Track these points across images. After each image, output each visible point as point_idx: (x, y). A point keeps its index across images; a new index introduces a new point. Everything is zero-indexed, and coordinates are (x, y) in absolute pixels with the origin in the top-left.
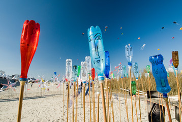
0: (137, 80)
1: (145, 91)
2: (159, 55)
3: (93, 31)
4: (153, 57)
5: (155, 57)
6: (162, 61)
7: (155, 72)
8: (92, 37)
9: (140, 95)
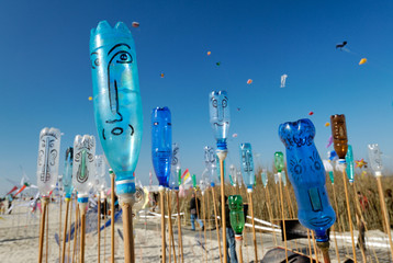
0: (249, 191)
1: (275, 222)
2: (303, 121)
3: (104, 37)
4: (288, 127)
5: (294, 125)
6: (312, 137)
7: (294, 169)
8: (100, 56)
9: (257, 231)
